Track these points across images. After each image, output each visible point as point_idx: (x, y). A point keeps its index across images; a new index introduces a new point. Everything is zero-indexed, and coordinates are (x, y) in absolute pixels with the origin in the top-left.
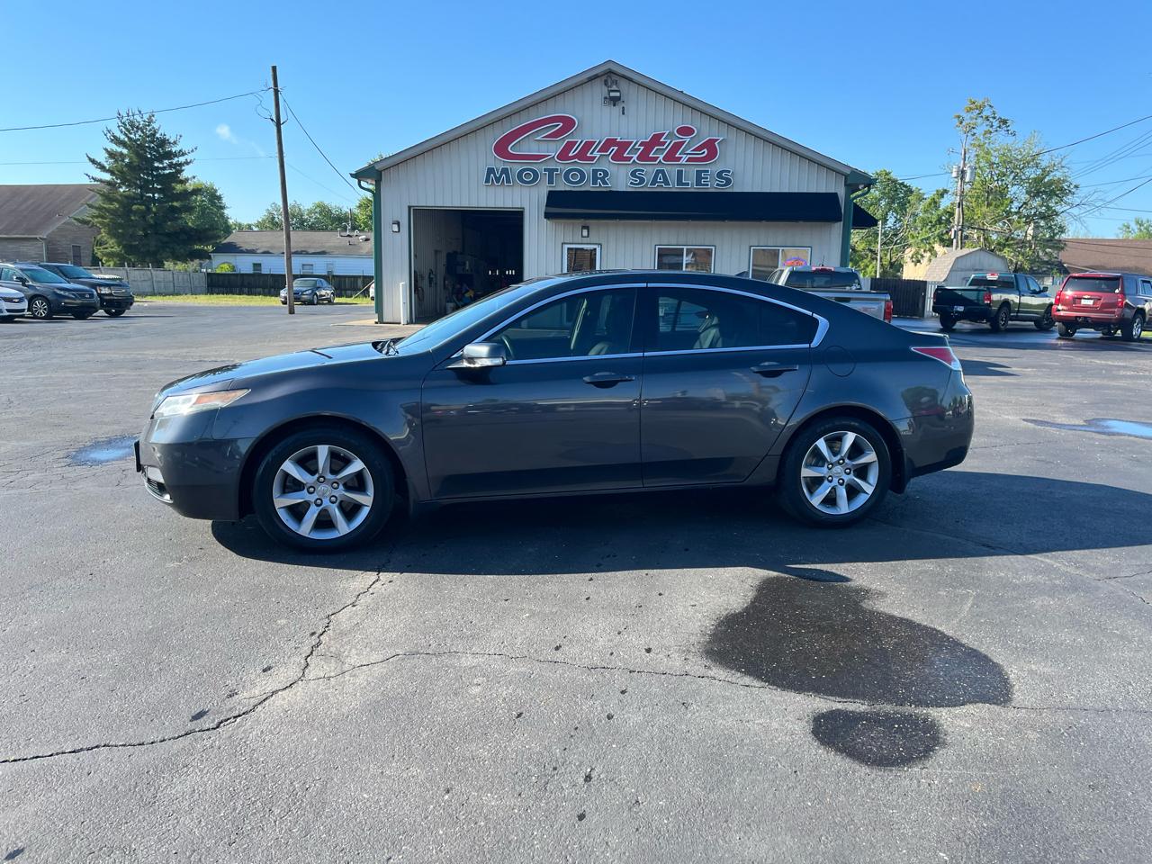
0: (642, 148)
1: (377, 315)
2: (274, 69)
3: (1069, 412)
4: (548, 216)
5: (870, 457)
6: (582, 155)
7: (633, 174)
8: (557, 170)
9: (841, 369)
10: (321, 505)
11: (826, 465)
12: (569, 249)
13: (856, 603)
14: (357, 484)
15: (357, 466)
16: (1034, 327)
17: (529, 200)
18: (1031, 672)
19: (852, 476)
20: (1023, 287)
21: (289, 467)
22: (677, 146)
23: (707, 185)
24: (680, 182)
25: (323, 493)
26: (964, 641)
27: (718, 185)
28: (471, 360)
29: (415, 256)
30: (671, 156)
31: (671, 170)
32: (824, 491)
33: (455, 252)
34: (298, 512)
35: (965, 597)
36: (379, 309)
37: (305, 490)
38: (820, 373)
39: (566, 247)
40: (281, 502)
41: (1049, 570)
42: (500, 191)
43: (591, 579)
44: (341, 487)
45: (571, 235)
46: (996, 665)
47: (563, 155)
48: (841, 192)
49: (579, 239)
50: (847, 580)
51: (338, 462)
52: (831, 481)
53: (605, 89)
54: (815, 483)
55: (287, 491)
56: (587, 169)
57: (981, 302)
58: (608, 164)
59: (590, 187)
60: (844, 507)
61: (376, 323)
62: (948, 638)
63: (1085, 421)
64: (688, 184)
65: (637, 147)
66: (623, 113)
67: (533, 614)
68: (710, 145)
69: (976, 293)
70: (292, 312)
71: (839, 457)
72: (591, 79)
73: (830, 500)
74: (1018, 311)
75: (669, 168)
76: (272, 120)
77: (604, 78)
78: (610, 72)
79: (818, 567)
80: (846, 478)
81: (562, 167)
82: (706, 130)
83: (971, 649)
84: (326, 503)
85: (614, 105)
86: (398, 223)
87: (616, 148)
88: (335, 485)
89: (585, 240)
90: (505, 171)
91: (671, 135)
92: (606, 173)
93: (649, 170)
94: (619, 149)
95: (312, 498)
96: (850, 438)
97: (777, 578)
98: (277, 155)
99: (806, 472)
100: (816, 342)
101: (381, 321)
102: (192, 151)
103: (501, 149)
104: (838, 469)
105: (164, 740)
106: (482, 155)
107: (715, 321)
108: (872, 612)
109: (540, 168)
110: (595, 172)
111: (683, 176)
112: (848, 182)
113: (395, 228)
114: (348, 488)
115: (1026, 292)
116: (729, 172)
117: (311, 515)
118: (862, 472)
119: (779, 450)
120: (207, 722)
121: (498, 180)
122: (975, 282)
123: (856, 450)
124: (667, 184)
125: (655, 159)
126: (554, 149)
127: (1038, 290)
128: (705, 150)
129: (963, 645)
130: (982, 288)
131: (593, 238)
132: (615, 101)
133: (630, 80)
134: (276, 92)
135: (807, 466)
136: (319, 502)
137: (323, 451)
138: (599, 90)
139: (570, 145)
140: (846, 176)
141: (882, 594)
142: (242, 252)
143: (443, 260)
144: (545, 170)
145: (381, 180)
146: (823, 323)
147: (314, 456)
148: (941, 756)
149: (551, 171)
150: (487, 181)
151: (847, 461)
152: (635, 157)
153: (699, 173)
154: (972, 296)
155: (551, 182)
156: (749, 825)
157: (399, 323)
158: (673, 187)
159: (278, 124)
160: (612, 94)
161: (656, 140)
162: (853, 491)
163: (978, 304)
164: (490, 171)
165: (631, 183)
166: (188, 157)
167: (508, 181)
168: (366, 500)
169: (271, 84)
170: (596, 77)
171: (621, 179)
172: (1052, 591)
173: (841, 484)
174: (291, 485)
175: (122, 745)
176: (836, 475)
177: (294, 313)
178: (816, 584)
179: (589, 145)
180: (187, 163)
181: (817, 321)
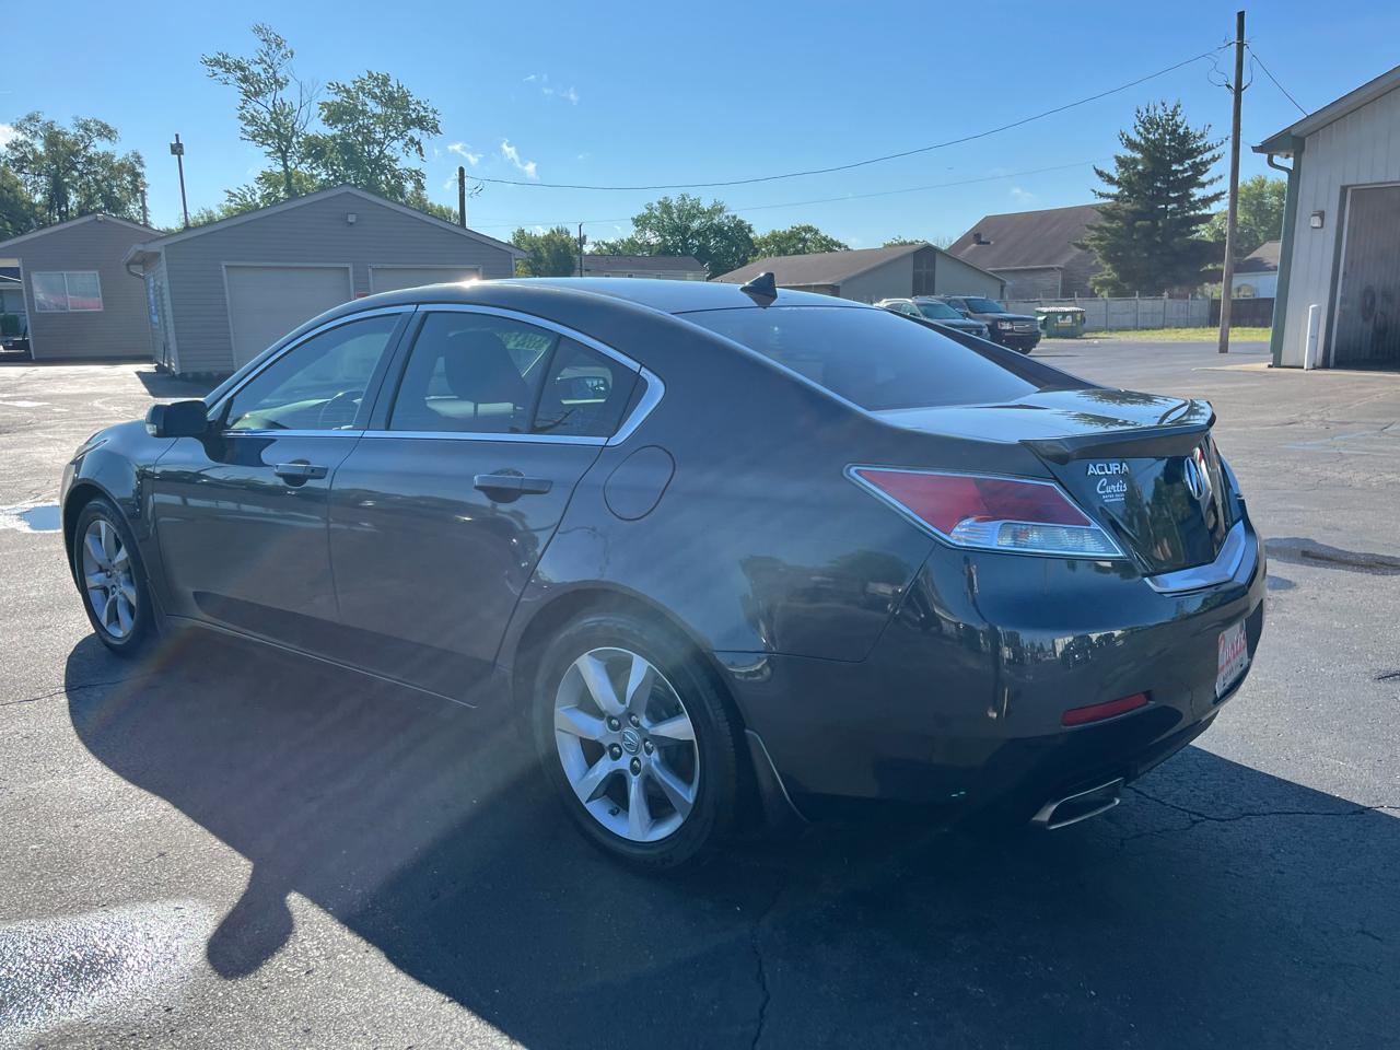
1: (1273, 355)
2: (1241, 15)
10: (114, 593)
11: (605, 717)
15: (122, 553)
19: (654, 759)
21: (88, 543)
25: (117, 580)
32: (604, 767)
36: (1277, 346)
40: (90, 583)
52: (616, 757)
60: (640, 827)
61: (1270, 366)
70: (1224, 344)
71: (626, 706)
76: (1228, 86)
80: (644, 758)
84: (117, 592)
95: (108, 584)
96: (638, 669)
99: (564, 720)
100: (622, 434)
101: (1277, 364)
113: (1316, 222)
117: (107, 605)
119: (508, 657)
134: (1240, 47)
136: (114, 589)
137: (103, 528)
145: (1303, 149)
151: (645, 723)
157: (1302, 368)
159: (1238, 90)
166: (1215, 152)
168: (133, 598)
169: (1234, 37)
173: (635, 771)
180: (1214, 159)
181: (645, 384)
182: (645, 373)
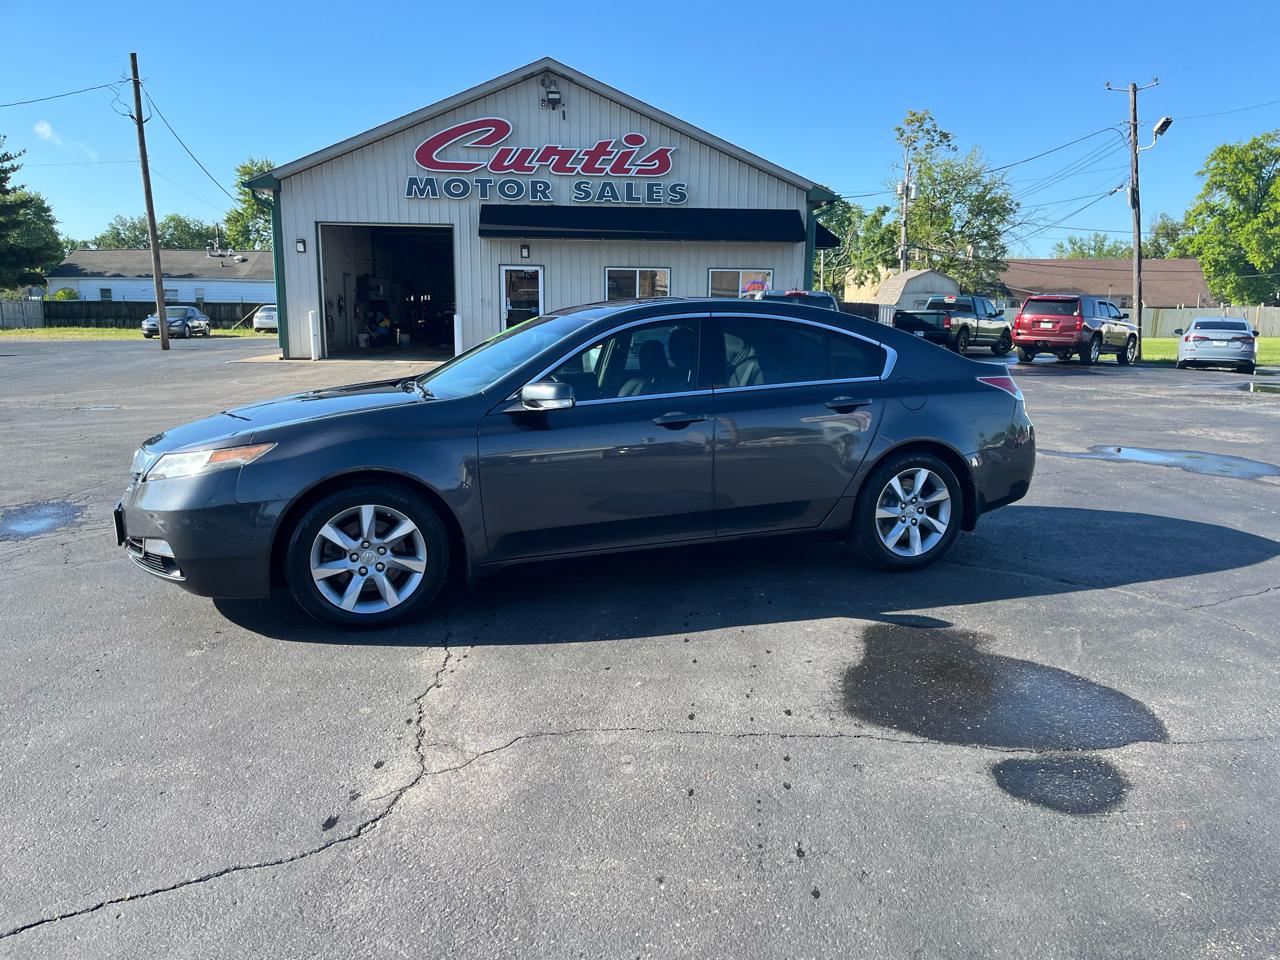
0: (587, 158)
1: (282, 349)
2: (134, 56)
3: (1067, 439)
4: (482, 233)
5: (943, 494)
6: (519, 165)
7: (578, 187)
8: (490, 181)
9: (913, 402)
10: (366, 573)
11: (899, 504)
12: (506, 271)
13: (971, 648)
14: (407, 547)
15: (407, 527)
16: (992, 353)
17: (460, 216)
18: (1172, 707)
19: (925, 515)
20: (980, 311)
21: (328, 532)
22: (625, 156)
23: (660, 200)
24: (630, 197)
25: (368, 560)
26: (1094, 680)
27: (671, 200)
28: (533, 402)
29: (325, 280)
30: (619, 168)
31: (620, 183)
32: (898, 532)
33: (366, 275)
34: (339, 584)
35: (1072, 635)
36: (284, 343)
37: (348, 557)
38: (894, 407)
39: (504, 268)
40: (320, 573)
41: (1134, 602)
42: (424, 205)
43: (686, 641)
44: (389, 552)
45: (511, 256)
46: (1136, 703)
47: (497, 165)
48: (803, 209)
49: (519, 260)
50: (949, 625)
51: (385, 524)
52: (904, 522)
53: (543, 91)
54: (889, 523)
55: (325, 559)
56: (526, 181)
57: (940, 327)
58: (549, 176)
59: (529, 201)
60: (917, 549)
61: (281, 359)
62: (1078, 678)
63: (1089, 449)
64: (638, 199)
65: (580, 156)
66: (564, 118)
67: (645, 683)
68: (662, 155)
69: (935, 316)
70: (166, 347)
71: (912, 495)
72: (526, 78)
73: (904, 542)
74: (976, 336)
75: (617, 180)
76: (132, 117)
77: (541, 77)
78: (547, 71)
79: (913, 612)
80: (919, 517)
81: (497, 178)
82: (657, 140)
83: (1105, 687)
84: (372, 571)
85: (554, 109)
86: (304, 242)
87: (557, 157)
88: (382, 550)
89: (525, 261)
90: (430, 182)
91: (618, 144)
92: (547, 186)
93: (595, 183)
94: (560, 159)
95: (355, 567)
96: (923, 475)
97: (877, 626)
98: (140, 159)
99: (881, 513)
100: (885, 374)
101: (287, 356)
102: (20, 155)
103: (424, 156)
104: (911, 508)
105: (304, 855)
106: (403, 163)
107: (752, 353)
108: (991, 657)
109: (470, 179)
110: (534, 184)
111: (633, 190)
112: (810, 199)
113: (300, 247)
114: (396, 553)
115: (983, 315)
116: (683, 186)
117: (355, 587)
118: (934, 510)
119: (853, 491)
120: (343, 830)
121: (422, 192)
122: (933, 305)
123: (929, 488)
124: (616, 198)
125: (601, 170)
126: (485, 158)
127: (994, 313)
128: (657, 161)
129: (1094, 684)
130: (941, 311)
131: (535, 259)
132: (554, 104)
133: (571, 80)
134: (137, 84)
135: (881, 506)
136: (363, 570)
137: (367, 512)
138: (535, 92)
139: (505, 153)
140: (808, 193)
141: (991, 638)
142: (86, 275)
143: (352, 284)
144: (477, 181)
145: (280, 191)
146: (891, 353)
147: (356, 518)
148: (1133, 797)
149: (484, 183)
150: (410, 193)
151: (920, 499)
152: (579, 168)
153: (650, 187)
154: (931, 320)
155: (484, 194)
156: (988, 886)
157: (310, 359)
158: (623, 202)
159: (140, 122)
160: (551, 96)
161: (602, 149)
162: (926, 531)
163: (938, 329)
164: (413, 181)
165: (576, 197)
166: (15, 163)
167: (434, 194)
168: (418, 566)
169: (131, 75)
170: (532, 75)
171: (563, 193)
172: (1150, 623)
173: (914, 524)
174: (332, 553)
175: (257, 866)
176: (911, 514)
177: (168, 349)
178: (919, 629)
179: (526, 153)
180: (14, 169)
181: (885, 351)
182: (883, 345)
